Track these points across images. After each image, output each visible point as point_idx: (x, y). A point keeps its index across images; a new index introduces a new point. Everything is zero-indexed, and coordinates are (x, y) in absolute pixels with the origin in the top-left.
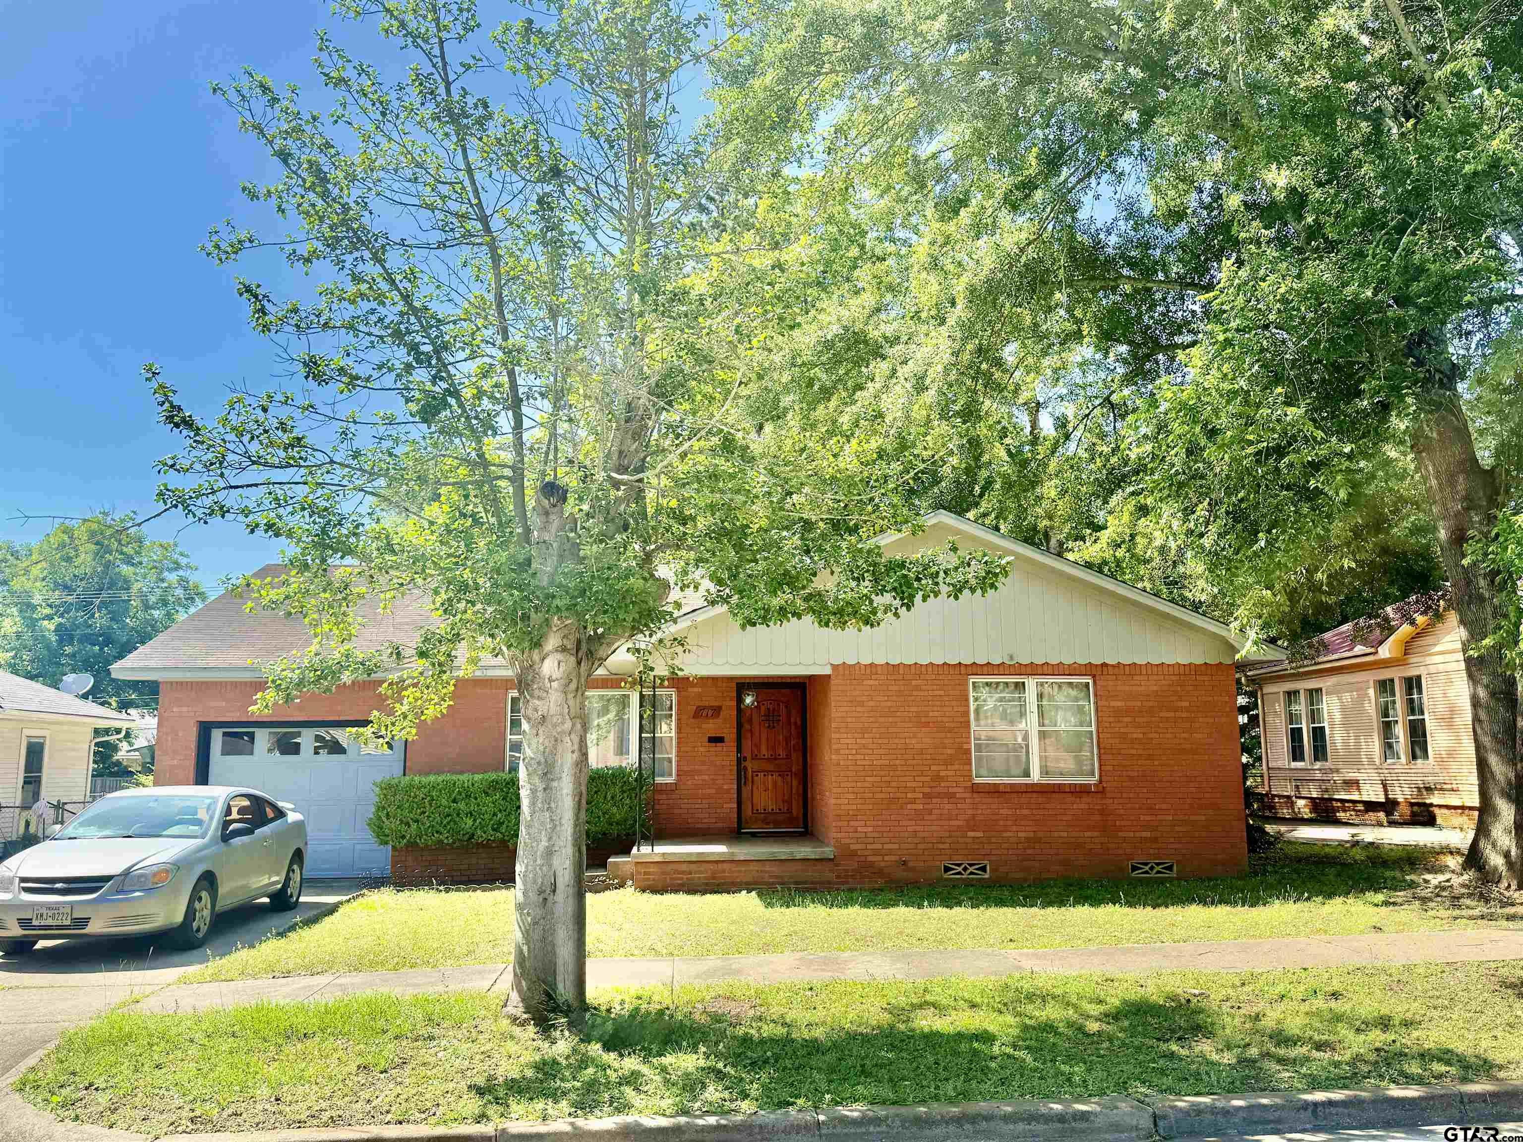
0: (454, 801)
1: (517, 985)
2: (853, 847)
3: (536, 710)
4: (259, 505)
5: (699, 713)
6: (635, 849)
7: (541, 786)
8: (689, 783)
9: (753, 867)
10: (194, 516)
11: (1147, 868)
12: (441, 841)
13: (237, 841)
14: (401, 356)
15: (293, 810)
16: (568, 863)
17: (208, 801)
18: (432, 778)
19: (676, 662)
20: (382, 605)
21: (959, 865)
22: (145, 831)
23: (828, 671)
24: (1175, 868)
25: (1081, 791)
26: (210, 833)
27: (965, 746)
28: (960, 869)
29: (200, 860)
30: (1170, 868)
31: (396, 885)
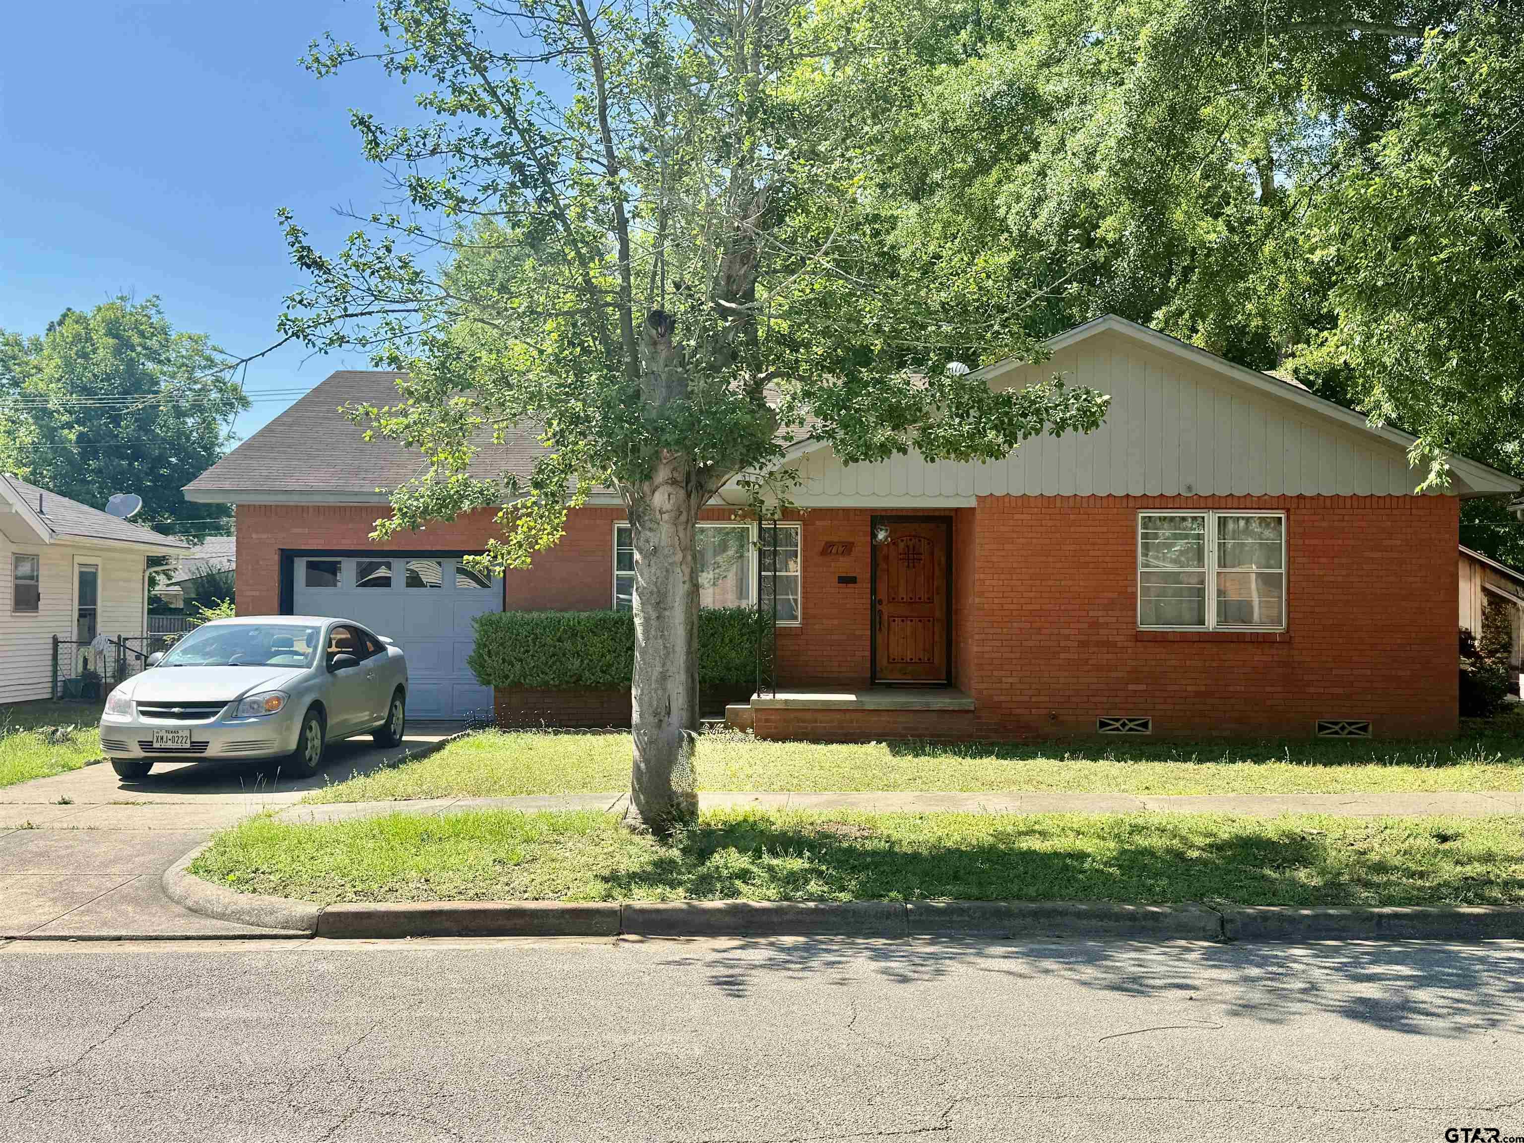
0: (559, 640)
1: (635, 799)
2: (996, 699)
3: (648, 541)
4: (375, 335)
5: (827, 550)
6: (755, 697)
7: (654, 615)
8: (817, 627)
9: (885, 718)
10: (314, 346)
11: (1337, 728)
12: (547, 683)
13: (341, 672)
14: (506, 175)
15: (390, 644)
16: (681, 689)
17: (309, 631)
18: (535, 615)
19: (786, 496)
20: (495, 435)
21: (1117, 720)
22: (248, 659)
23: (972, 503)
24: (1370, 728)
25: (1263, 640)
26: (315, 663)
27: (1129, 590)
28: (1118, 725)
29: (308, 690)
30: (1364, 729)
31: (502, 726)
